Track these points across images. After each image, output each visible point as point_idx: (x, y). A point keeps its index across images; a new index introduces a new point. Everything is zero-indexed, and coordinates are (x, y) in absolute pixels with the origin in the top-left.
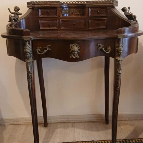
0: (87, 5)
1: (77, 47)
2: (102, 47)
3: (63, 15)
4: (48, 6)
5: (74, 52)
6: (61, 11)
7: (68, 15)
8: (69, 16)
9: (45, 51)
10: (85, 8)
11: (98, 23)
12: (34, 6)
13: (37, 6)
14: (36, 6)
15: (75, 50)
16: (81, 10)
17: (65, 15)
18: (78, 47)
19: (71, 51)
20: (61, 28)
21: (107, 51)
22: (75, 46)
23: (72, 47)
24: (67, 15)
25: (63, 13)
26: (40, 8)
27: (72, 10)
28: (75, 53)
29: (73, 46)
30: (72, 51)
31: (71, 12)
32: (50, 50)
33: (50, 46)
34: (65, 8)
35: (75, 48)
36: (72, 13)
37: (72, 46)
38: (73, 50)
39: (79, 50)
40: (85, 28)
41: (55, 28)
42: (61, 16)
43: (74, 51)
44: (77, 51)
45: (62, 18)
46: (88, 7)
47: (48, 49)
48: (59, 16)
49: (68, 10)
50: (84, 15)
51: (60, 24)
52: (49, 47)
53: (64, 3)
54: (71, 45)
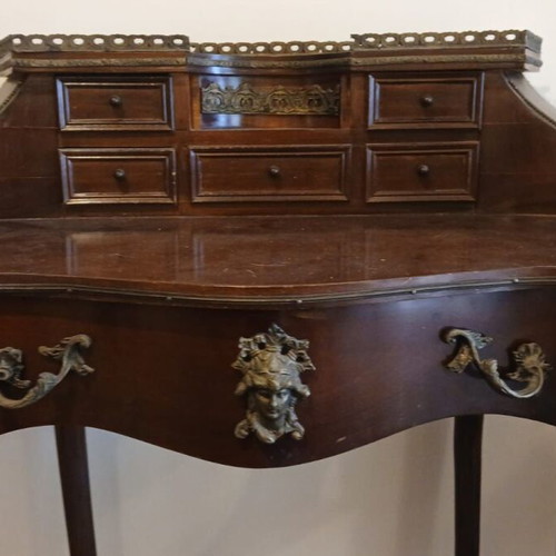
0: (360, 61)
1: (291, 360)
3: (209, 118)
4: (113, 61)
5: (264, 400)
6: (196, 94)
7: (236, 120)
8: (244, 125)
9: (48, 380)
10: (344, 79)
11: (425, 168)
12: (26, 61)
13: (45, 62)
14: (36, 63)
15: (277, 384)
16: (318, 89)
17: (222, 120)
18: (300, 359)
20: (197, 200)
22: (279, 348)
24: (228, 121)
25: (208, 109)
26: (65, 75)
27: (265, 90)
28: (276, 402)
29: (262, 346)
30: (254, 389)
31: (257, 106)
33: (85, 340)
34: (223, 80)
35: (275, 365)
36: (267, 110)
37: (255, 348)
38: (260, 381)
39: (305, 377)
40: (344, 198)
41: (158, 197)
42: (198, 125)
43: (269, 391)
44: (293, 391)
45: (201, 138)
46: (365, 74)
47: (67, 366)
48: (183, 124)
49: (240, 88)
50: (338, 117)
51: (189, 173)
52: (77, 347)
53: (218, 49)
54: (242, 340)
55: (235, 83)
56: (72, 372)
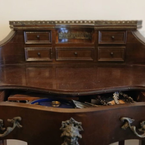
1: (76, 128)
2: (132, 125)
3: (60, 40)
4: (38, 27)
5: (69, 140)
6: (57, 34)
7: (67, 40)
9: (10, 129)
10: (93, 31)
11: (112, 53)
12: (17, 28)
13: (21, 28)
14: (19, 28)
15: (72, 135)
16: (87, 33)
17: (63, 41)
18: (79, 128)
19: (62, 135)
20: (57, 60)
21: (140, 130)
22: (73, 125)
23: (65, 127)
24: (65, 40)
25: (60, 38)
26: (26, 30)
27: (74, 34)
28: (72, 140)
29: (68, 124)
31: (72, 37)
32: (21, 126)
34: (64, 30)
35: (72, 130)
36: (74, 38)
38: (67, 134)
40: (92, 60)
41: (48, 59)
42: (57, 42)
45: (58, 45)
47: (15, 125)
48: (54, 42)
49: (68, 32)
50: (91, 40)
51: (55, 53)
53: (63, 22)
54: (63, 122)
55: (66, 31)
56: (16, 127)
